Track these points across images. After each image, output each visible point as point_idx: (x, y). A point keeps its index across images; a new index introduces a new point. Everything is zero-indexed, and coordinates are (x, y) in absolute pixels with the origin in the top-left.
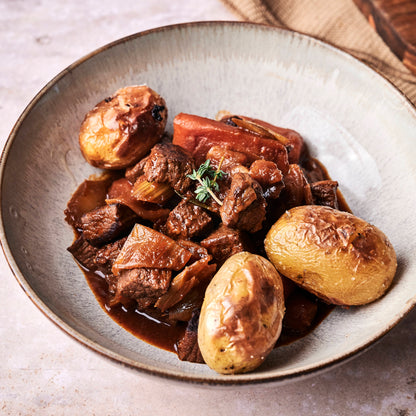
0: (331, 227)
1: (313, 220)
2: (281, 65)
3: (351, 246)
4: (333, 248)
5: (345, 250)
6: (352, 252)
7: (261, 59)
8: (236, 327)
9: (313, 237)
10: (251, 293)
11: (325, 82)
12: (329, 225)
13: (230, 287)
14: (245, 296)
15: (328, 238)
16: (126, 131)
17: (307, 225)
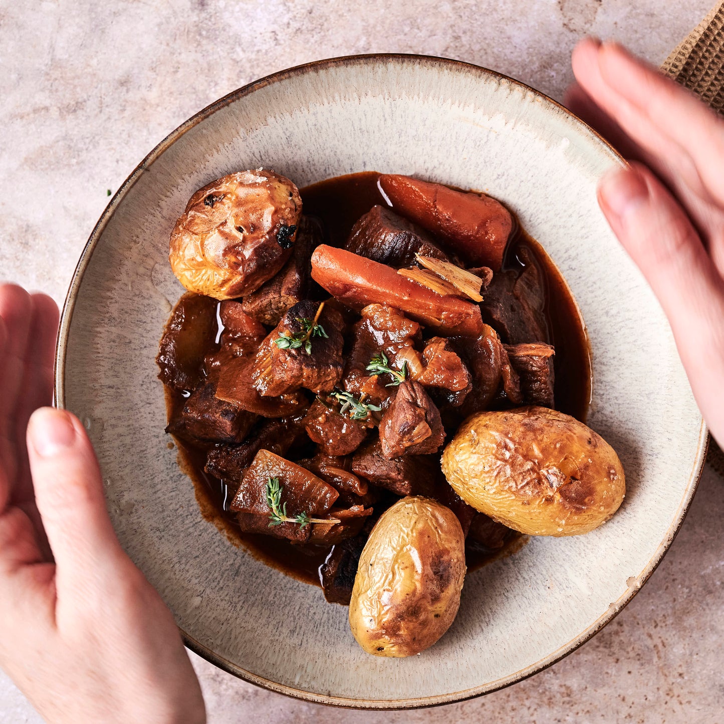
0: (532, 469)
1: (507, 455)
2: (480, 112)
3: (558, 498)
4: (534, 498)
5: (549, 500)
6: (559, 503)
7: (449, 101)
8: (399, 629)
9: (507, 481)
10: (418, 585)
11: (548, 147)
12: (528, 465)
13: (390, 576)
14: (410, 590)
15: (528, 484)
16: (240, 269)
17: (499, 463)
